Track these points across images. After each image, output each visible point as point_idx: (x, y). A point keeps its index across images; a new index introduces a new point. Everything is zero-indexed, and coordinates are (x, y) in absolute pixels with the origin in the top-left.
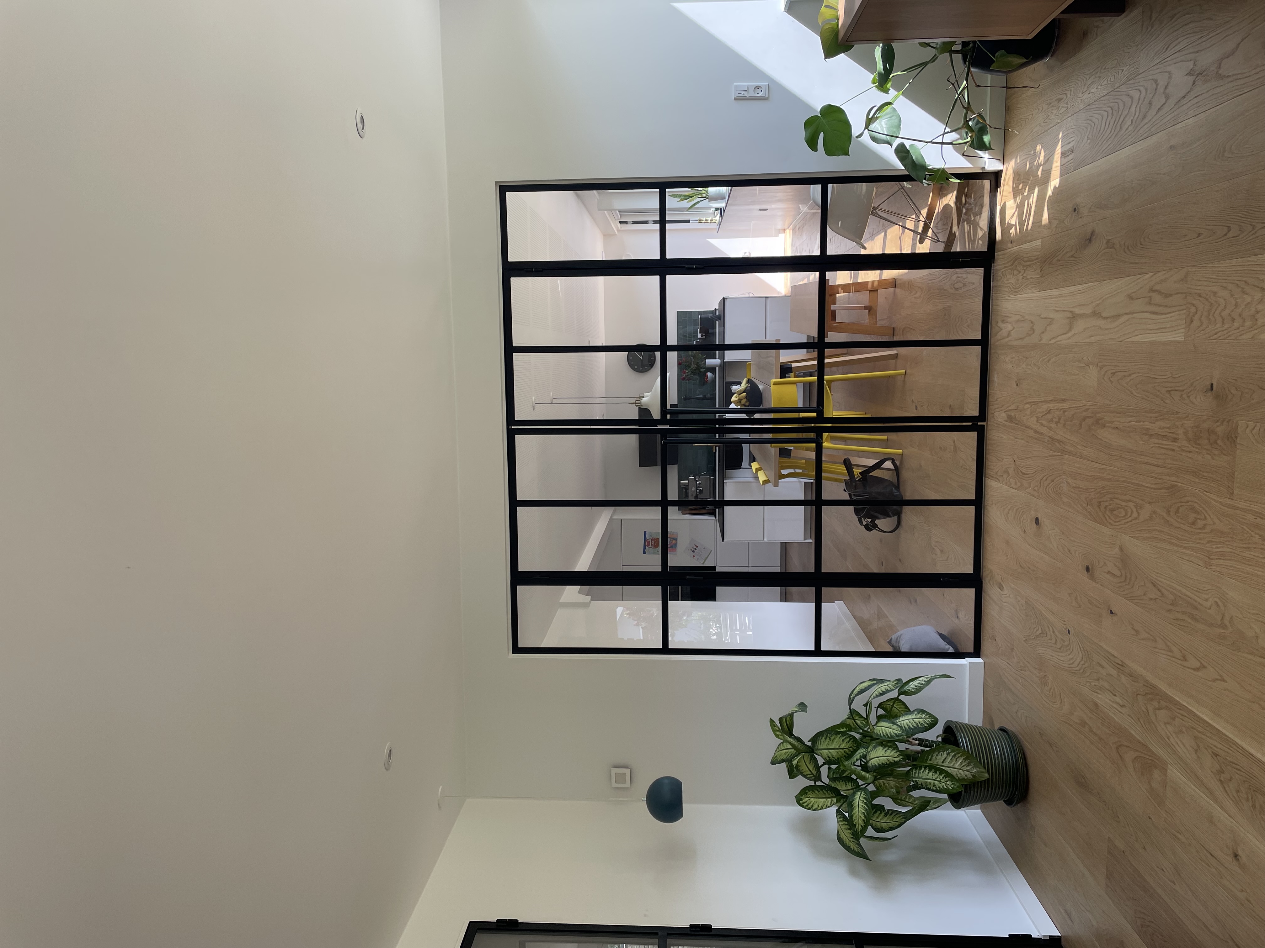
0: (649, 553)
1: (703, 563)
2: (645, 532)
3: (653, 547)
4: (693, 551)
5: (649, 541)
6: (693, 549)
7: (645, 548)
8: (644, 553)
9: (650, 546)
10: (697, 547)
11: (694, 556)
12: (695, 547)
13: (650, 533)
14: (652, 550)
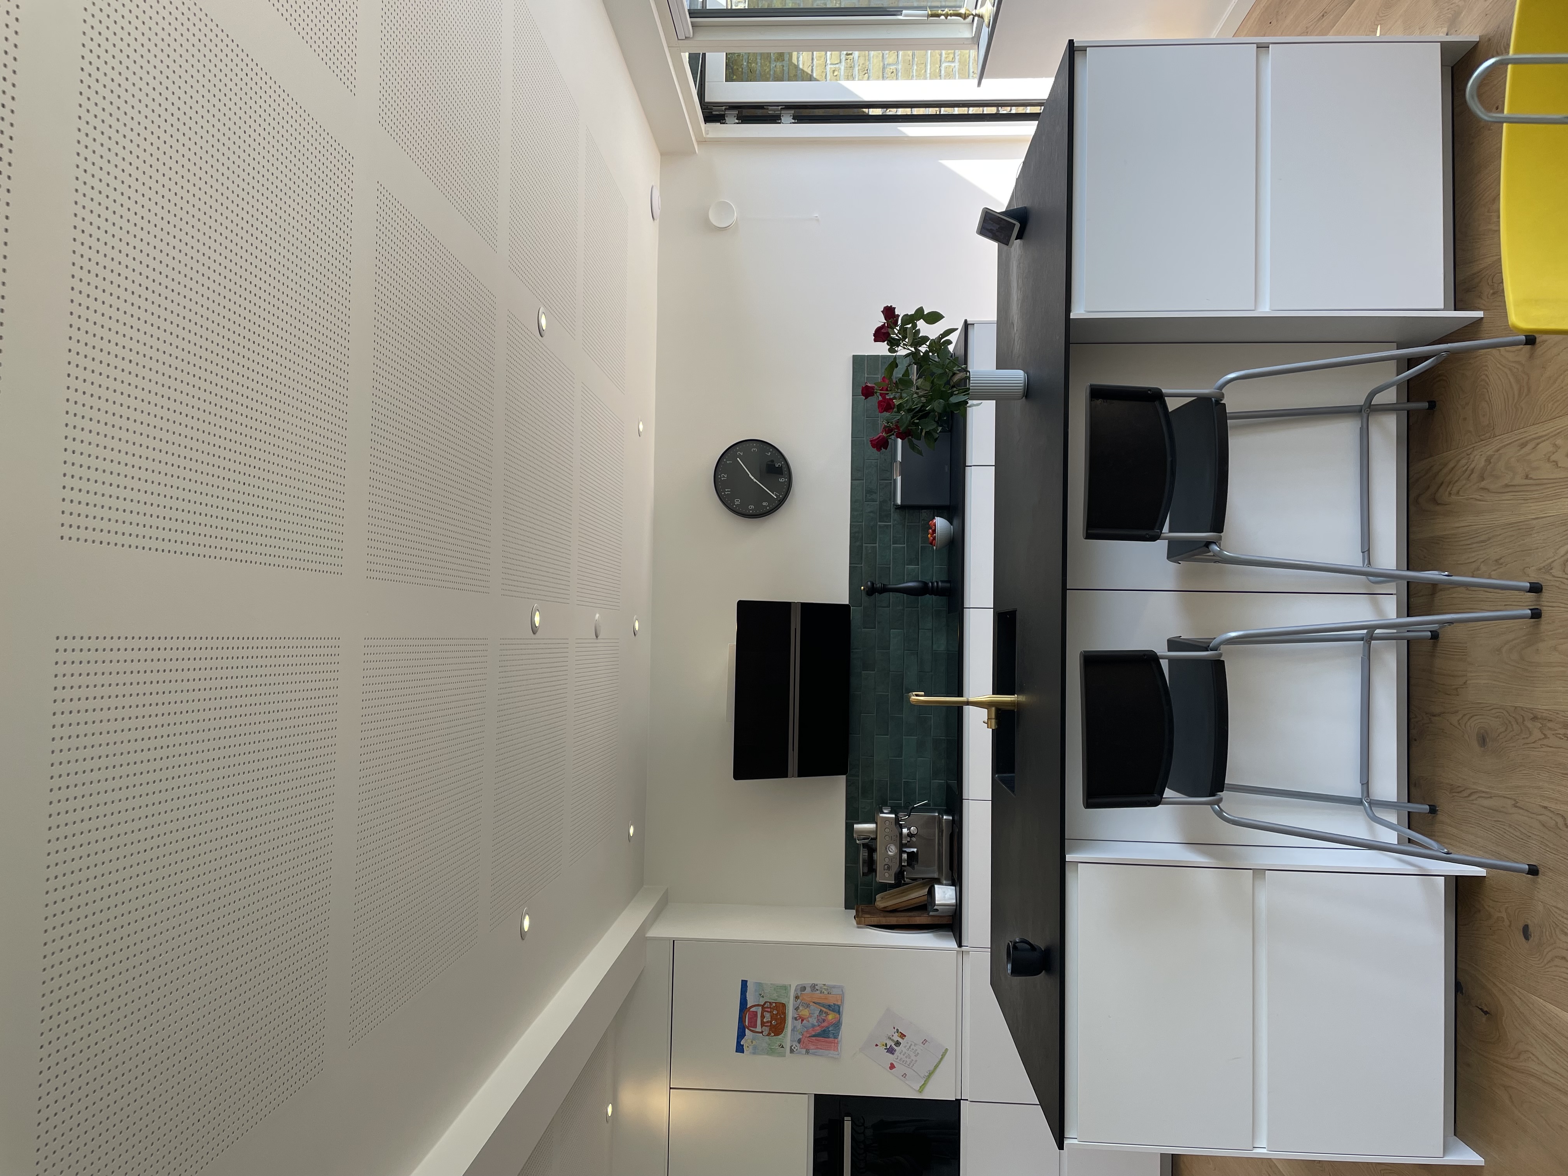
0: (754, 1053)
1: (921, 1090)
2: (744, 984)
3: (766, 1030)
4: (891, 1051)
5: (755, 1013)
6: (890, 1043)
7: (741, 1035)
8: (740, 1049)
9: (759, 1029)
10: (903, 1036)
11: (892, 1067)
12: (896, 1038)
13: (759, 985)
14: (764, 1041)
